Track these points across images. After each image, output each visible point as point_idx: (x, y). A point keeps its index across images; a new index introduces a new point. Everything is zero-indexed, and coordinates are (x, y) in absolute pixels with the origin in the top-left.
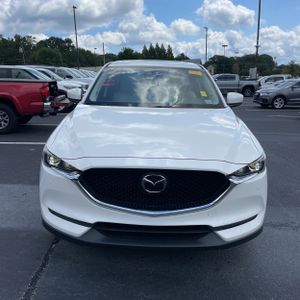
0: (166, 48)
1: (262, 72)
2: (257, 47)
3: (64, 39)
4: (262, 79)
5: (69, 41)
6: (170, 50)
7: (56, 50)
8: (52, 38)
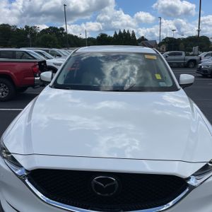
0: (131, 33)
1: (202, 50)
2: (199, 31)
3: (59, 28)
4: (202, 54)
5: (62, 29)
6: (133, 34)
7: (53, 36)
8: (50, 28)
